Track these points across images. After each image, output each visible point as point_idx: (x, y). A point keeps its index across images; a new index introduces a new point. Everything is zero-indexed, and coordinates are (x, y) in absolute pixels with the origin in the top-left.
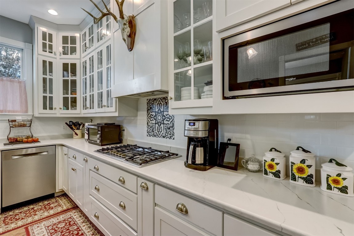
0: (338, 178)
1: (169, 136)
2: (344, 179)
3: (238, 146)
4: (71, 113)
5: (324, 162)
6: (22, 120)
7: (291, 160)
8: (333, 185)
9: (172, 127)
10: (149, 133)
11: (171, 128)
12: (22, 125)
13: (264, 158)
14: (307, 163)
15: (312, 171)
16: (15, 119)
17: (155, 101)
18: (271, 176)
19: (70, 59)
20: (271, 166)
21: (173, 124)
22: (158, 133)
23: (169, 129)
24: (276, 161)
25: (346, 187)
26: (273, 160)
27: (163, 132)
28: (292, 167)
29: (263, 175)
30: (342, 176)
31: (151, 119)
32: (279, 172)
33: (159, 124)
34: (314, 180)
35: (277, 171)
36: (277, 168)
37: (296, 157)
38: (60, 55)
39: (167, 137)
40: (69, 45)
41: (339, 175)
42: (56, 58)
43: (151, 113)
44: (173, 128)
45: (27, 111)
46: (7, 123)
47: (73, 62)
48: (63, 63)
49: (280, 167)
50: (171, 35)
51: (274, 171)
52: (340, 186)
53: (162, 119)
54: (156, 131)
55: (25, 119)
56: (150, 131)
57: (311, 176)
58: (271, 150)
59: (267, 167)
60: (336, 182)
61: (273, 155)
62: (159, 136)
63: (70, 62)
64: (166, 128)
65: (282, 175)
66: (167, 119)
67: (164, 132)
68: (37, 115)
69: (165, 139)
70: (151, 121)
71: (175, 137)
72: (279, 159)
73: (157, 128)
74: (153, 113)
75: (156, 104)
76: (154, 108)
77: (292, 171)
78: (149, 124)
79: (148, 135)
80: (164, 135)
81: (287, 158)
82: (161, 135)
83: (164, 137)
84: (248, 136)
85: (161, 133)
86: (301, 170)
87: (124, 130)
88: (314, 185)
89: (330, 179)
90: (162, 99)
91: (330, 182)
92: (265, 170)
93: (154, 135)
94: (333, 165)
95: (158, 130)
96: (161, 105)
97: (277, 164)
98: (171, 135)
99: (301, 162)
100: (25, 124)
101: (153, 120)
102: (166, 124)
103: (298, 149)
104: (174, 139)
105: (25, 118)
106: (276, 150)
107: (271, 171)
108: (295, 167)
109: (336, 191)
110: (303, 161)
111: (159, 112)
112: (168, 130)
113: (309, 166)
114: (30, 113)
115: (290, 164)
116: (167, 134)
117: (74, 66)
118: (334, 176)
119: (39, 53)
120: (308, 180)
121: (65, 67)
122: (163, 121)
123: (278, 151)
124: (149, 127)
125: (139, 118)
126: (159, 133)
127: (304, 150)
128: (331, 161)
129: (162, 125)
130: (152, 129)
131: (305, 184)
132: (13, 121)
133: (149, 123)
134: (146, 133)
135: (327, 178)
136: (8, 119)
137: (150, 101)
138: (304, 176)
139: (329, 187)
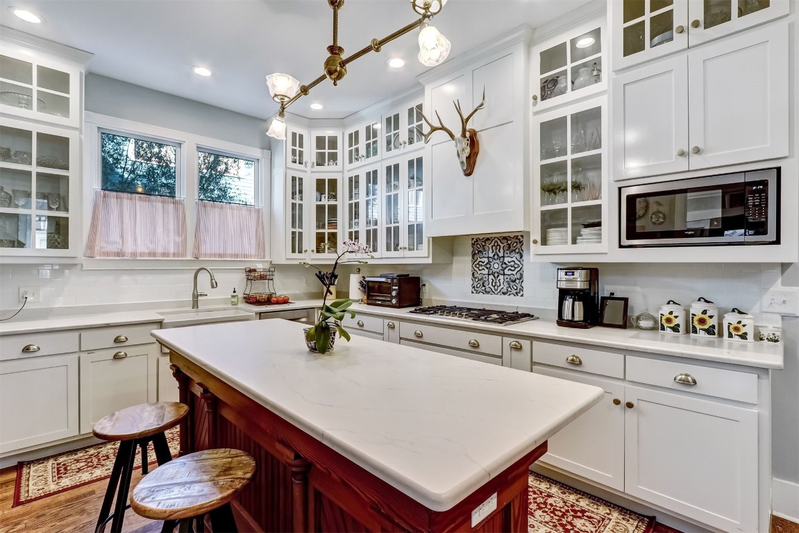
0: (739, 325)
1: (514, 291)
2: (744, 326)
3: (626, 300)
4: (328, 258)
5: (726, 312)
6: (263, 269)
7: (692, 311)
8: (734, 333)
9: (520, 279)
10: (476, 289)
11: (517, 281)
12: (262, 277)
13: (661, 312)
14: (709, 313)
15: (714, 322)
16: (254, 268)
17: (488, 242)
18: (669, 331)
19: (327, 172)
20: (669, 320)
21: (521, 275)
22: (492, 288)
23: (515, 281)
24: (674, 314)
25: (746, 334)
26: (671, 313)
27: (502, 286)
28: (693, 320)
29: (660, 331)
30: (742, 323)
31: (480, 268)
32: (678, 325)
33: (496, 275)
34: (716, 331)
35: (675, 325)
36: (676, 322)
37: (697, 309)
38: (313, 166)
39: (509, 293)
40: (327, 151)
41: (739, 322)
42: (306, 172)
43: (479, 259)
44: (521, 281)
46: (243, 273)
47: (332, 176)
48: (317, 180)
49: (680, 321)
50: (536, 163)
51: (672, 325)
52: (740, 333)
53: (500, 268)
54: (490, 286)
56: (478, 286)
57: (713, 327)
58: (669, 303)
59: (664, 322)
60: (737, 329)
61: (672, 307)
62: (496, 292)
63: (327, 177)
64: (508, 280)
65: (682, 329)
66: (510, 268)
67: (504, 287)
69: (506, 296)
70: (480, 270)
71: (525, 292)
72: (678, 311)
73: (491, 281)
74: (483, 260)
75: (490, 246)
76: (486, 252)
77: (693, 323)
78: (476, 275)
79: (475, 292)
80: (505, 290)
81: (687, 312)
82: (499, 290)
83: (504, 293)
84: (638, 289)
85: (500, 288)
86: (702, 321)
87: (424, 285)
88: (716, 336)
89: (731, 327)
90: (501, 239)
91: (732, 330)
92: (662, 325)
93: (486, 291)
94: (736, 313)
95: (494, 284)
96: (498, 247)
97: (676, 317)
98: (518, 290)
99: (702, 313)
100: (266, 275)
101: (483, 269)
102: (509, 275)
103: (699, 300)
104: (522, 296)
105: (264, 266)
106: (674, 303)
107: (669, 325)
108: (696, 318)
109: (737, 338)
110: (705, 312)
111: (496, 257)
112: (512, 284)
113: (711, 317)
115: (691, 316)
116: (509, 289)
117: (333, 183)
118: (735, 324)
119: (288, 166)
120: (710, 331)
121: (320, 184)
122: (503, 270)
123: (676, 304)
124: (477, 280)
125: (455, 266)
126: (496, 287)
127: (706, 301)
128: (733, 311)
129: (501, 277)
130: (481, 282)
131: (707, 335)
132: (251, 271)
133: (475, 273)
134: (470, 289)
135: (729, 326)
136: (245, 268)
137: (477, 241)
138: (706, 327)
139: (730, 335)
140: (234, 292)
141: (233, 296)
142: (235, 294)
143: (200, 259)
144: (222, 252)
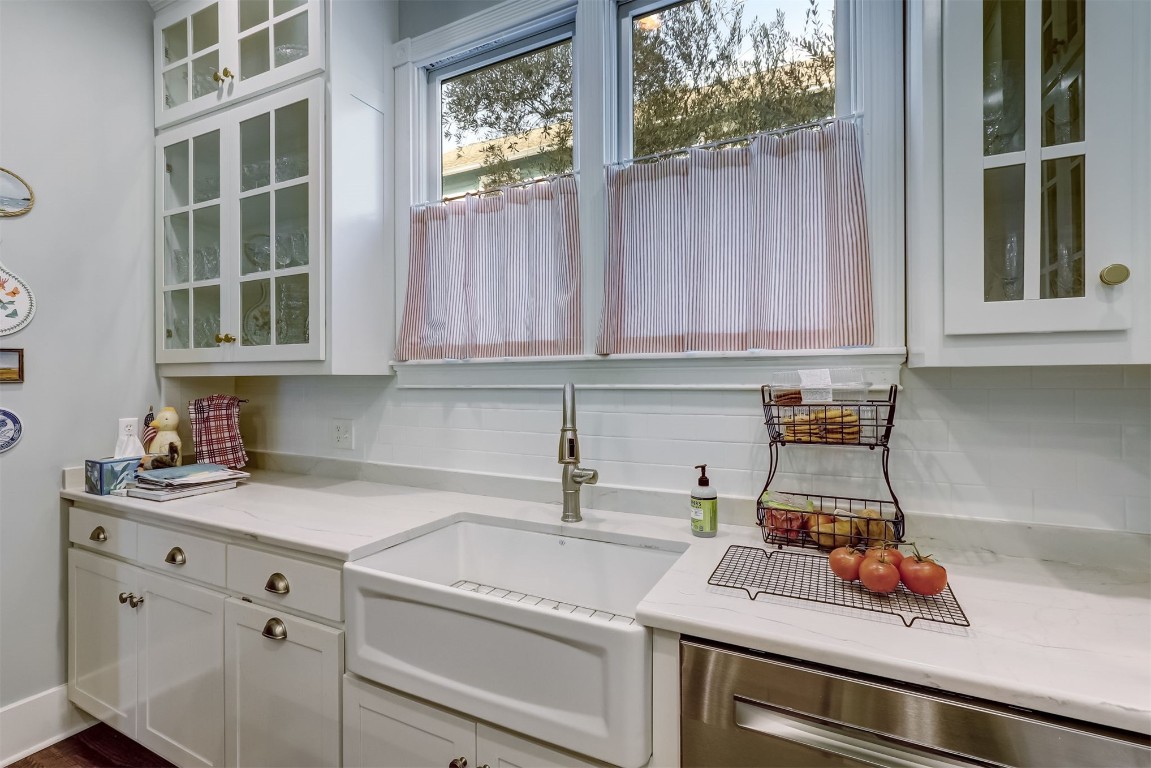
6: (836, 392)
12: (832, 431)
16: (797, 388)
45: (865, 333)
46: (753, 407)
55: (853, 385)
68: (931, 353)
100: (851, 425)
105: (854, 380)
114: (887, 342)
136: (759, 386)
140: (704, 482)
141: (697, 500)
142: (704, 491)
143: (613, 356)
144: (684, 328)
